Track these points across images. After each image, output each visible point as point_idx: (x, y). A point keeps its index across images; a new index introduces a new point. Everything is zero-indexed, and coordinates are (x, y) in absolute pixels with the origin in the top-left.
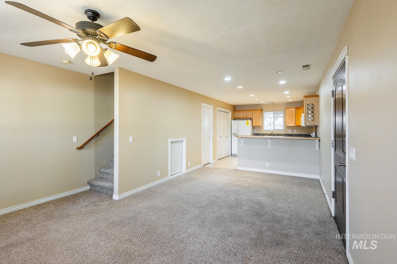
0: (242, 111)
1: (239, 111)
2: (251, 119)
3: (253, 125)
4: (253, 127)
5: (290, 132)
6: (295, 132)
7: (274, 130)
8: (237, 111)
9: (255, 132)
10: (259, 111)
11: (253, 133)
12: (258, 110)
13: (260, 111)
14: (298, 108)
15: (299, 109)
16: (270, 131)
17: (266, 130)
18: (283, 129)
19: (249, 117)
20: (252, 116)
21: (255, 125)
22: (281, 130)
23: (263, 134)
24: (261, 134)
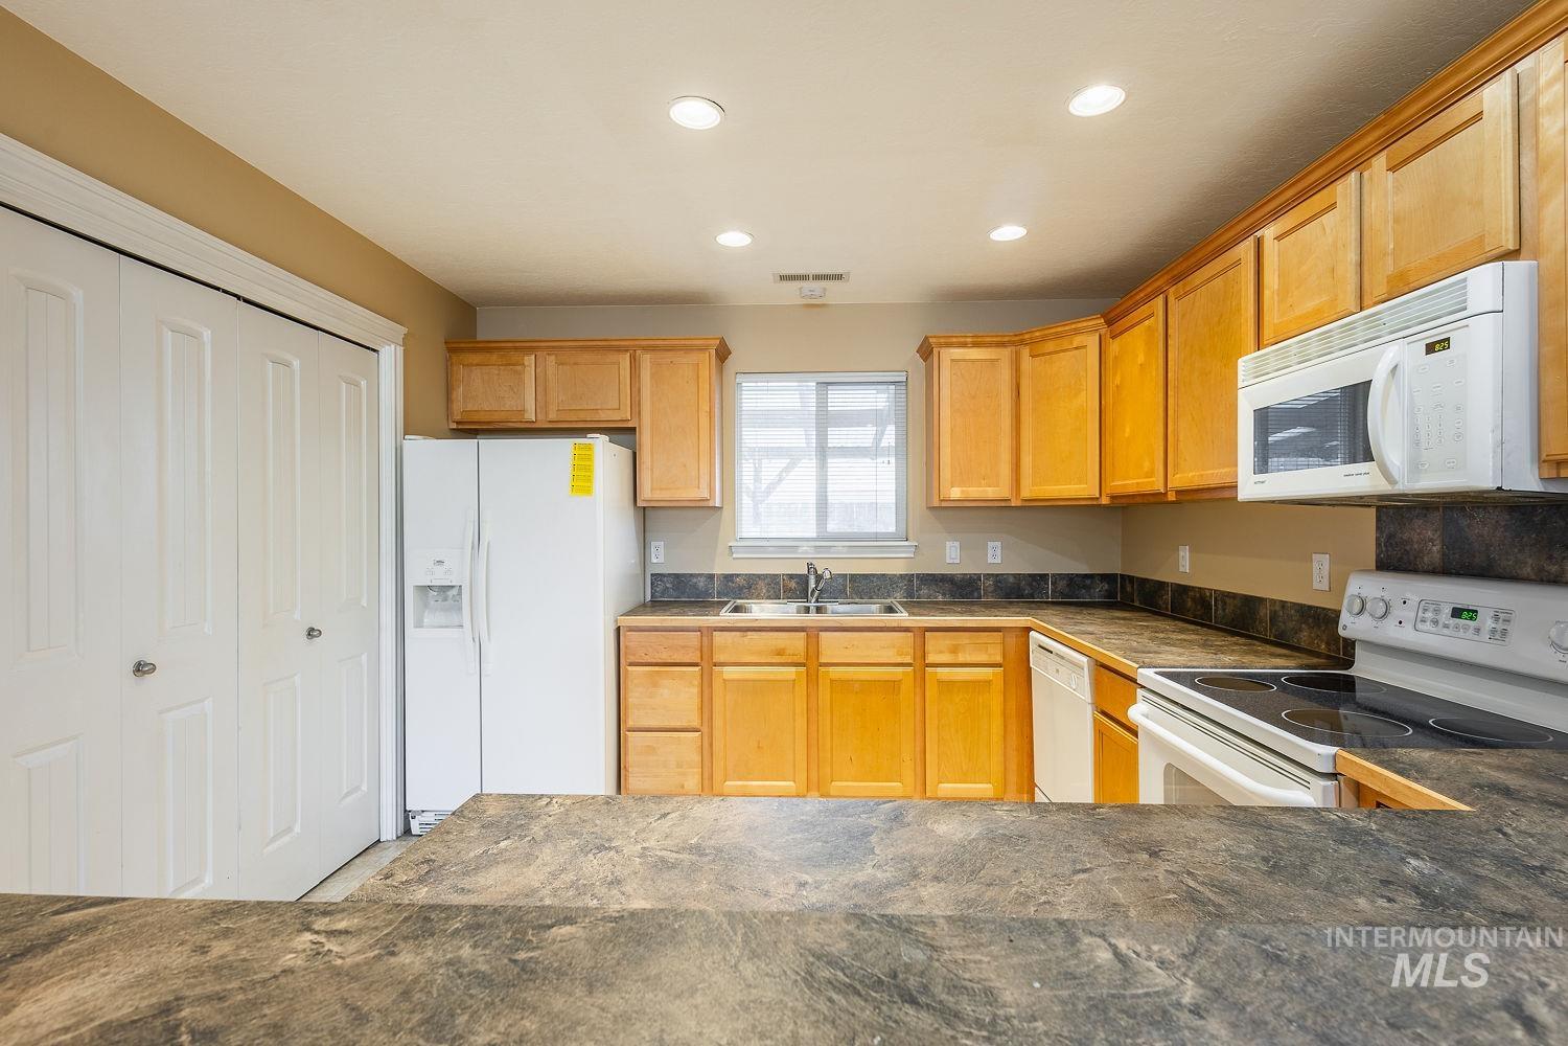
0: (529, 348)
1: (508, 351)
2: (623, 433)
3: (647, 493)
4: (646, 516)
5: (952, 558)
6: (996, 557)
7: (825, 539)
8: (488, 348)
9: (662, 559)
10: (693, 357)
11: (639, 571)
12: (688, 349)
13: (707, 360)
14: (1044, 339)
15: (1050, 346)
16: (789, 546)
17: (758, 546)
18: (892, 529)
19: (603, 416)
20: (636, 405)
21: (658, 495)
22: (877, 537)
23: (729, 578)
24: (711, 577)
